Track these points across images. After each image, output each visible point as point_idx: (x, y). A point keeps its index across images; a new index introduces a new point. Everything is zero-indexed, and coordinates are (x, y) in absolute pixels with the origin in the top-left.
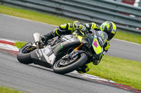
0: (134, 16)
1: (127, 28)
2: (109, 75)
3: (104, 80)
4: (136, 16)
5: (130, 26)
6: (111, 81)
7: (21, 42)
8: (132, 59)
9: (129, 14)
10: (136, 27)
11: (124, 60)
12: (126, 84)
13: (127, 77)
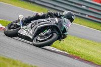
0: (85, 7)
1: (79, 15)
2: (65, 48)
3: (61, 51)
4: (87, 7)
5: (82, 14)
6: (66, 53)
7: (3, 20)
8: (82, 38)
9: (81, 5)
10: (86, 15)
11: (76, 38)
12: (76, 55)
13: (78, 50)
